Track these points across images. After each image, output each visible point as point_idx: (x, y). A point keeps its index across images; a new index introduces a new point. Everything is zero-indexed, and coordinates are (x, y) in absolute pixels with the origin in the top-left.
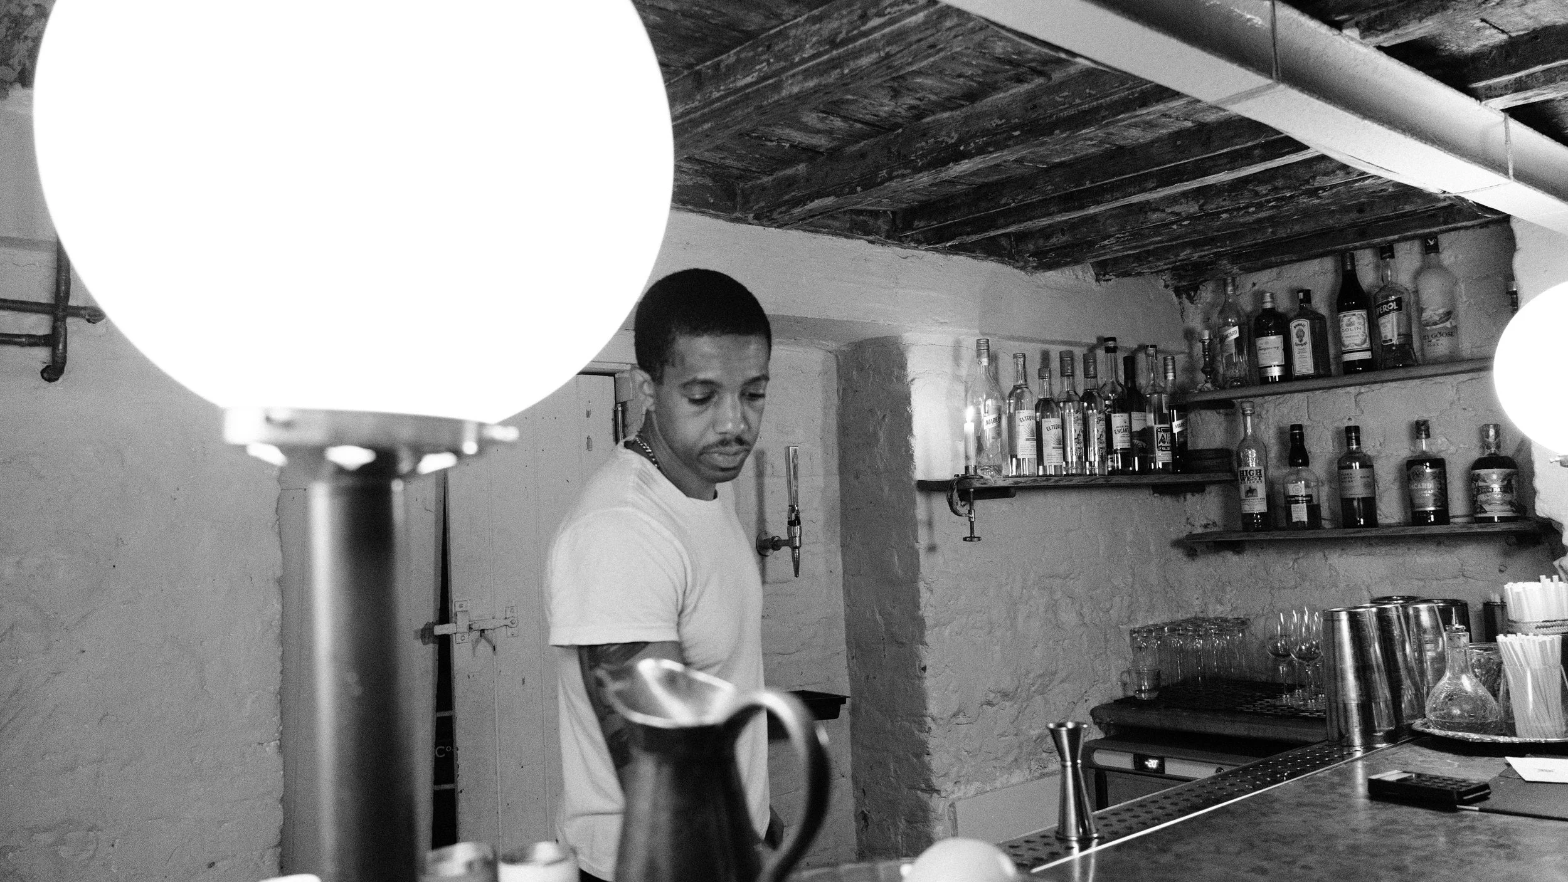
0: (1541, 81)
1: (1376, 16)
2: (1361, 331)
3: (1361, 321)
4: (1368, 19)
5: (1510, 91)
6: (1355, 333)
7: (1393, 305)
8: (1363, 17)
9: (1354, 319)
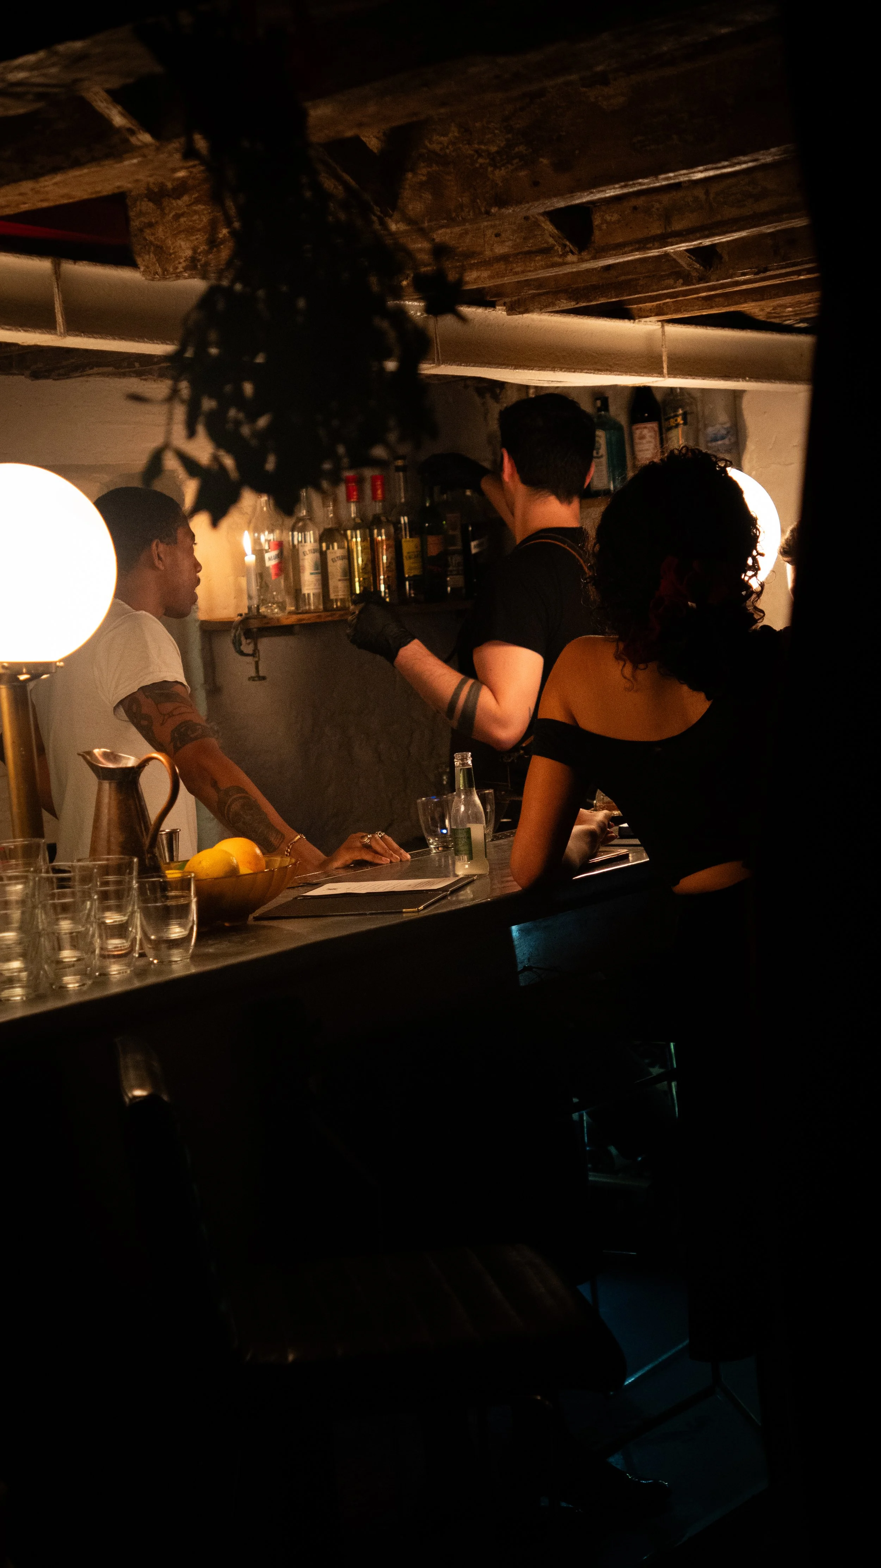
0: (672, 309)
1: (515, 301)
2: (652, 445)
3: (652, 434)
4: (510, 302)
5: (653, 314)
6: (646, 447)
7: (680, 420)
8: (507, 300)
9: (645, 431)
